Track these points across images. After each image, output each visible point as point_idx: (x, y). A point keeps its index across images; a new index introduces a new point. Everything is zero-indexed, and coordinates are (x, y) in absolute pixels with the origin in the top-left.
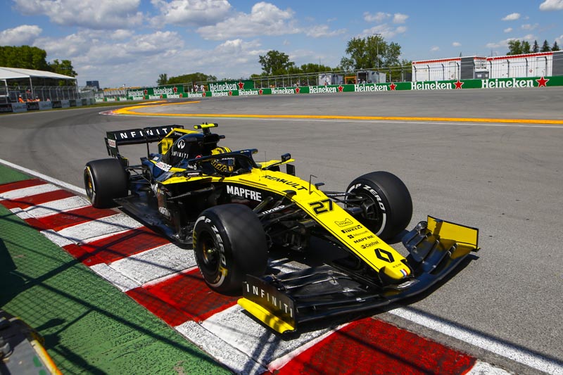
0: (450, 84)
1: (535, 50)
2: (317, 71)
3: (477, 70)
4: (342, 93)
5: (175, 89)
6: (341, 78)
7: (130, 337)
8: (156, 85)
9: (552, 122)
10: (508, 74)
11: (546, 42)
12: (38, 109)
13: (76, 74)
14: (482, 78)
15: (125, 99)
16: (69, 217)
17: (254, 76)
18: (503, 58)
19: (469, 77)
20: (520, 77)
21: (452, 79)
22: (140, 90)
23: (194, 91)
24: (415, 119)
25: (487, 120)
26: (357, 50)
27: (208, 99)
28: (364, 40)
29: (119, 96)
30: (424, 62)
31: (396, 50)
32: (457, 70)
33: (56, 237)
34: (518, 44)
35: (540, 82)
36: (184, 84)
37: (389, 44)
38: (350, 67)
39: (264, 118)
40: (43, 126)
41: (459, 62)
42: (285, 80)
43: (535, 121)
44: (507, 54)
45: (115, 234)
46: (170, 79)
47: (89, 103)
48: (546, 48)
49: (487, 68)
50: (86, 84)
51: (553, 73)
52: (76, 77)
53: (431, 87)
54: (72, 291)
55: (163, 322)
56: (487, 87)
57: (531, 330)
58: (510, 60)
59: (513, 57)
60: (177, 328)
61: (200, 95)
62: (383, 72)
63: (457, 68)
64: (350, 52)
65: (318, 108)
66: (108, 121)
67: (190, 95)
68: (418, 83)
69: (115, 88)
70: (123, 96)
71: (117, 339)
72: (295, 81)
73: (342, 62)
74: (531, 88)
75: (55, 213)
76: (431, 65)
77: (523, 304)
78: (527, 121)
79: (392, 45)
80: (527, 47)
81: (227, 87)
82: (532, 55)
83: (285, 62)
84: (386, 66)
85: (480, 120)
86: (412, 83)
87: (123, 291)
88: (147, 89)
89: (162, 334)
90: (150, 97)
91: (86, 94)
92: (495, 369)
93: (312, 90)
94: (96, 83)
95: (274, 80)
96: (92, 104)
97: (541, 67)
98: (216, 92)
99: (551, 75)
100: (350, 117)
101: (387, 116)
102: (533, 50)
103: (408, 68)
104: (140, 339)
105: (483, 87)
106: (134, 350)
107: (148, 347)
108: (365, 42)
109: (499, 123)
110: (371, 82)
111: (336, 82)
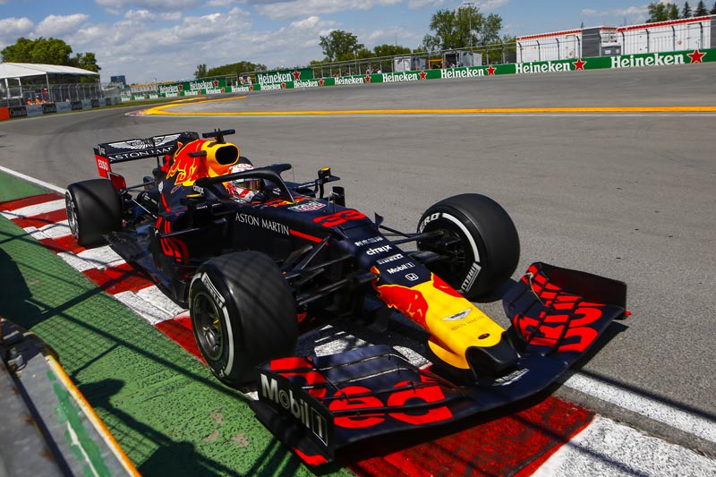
0: (568, 64)
1: (687, 15)
2: (393, 54)
3: (604, 45)
4: (424, 80)
5: (216, 83)
6: (423, 62)
8: (194, 78)
9: (709, 109)
10: (648, 48)
11: (701, 3)
12: (55, 112)
14: (612, 54)
15: (156, 97)
17: (314, 62)
18: (641, 27)
20: (665, 51)
21: (570, 57)
22: (174, 85)
23: (239, 84)
25: (618, 109)
26: (445, 25)
27: (255, 94)
28: (453, 13)
29: (149, 92)
30: (533, 37)
31: (495, 23)
32: (577, 45)
34: (661, 7)
35: (694, 56)
36: (226, 76)
37: (486, 16)
38: (436, 47)
39: (327, 114)
40: (62, 131)
41: (580, 35)
42: (352, 66)
44: (647, 22)
46: (211, 71)
47: (113, 103)
48: (701, 11)
49: (618, 41)
50: (110, 80)
51: (712, 44)
52: (99, 71)
53: (542, 69)
56: (619, 66)
58: (649, 29)
59: (655, 25)
61: (246, 89)
62: (479, 52)
63: (577, 43)
64: (436, 27)
65: (394, 100)
66: (136, 123)
67: (234, 89)
68: (524, 65)
70: (153, 93)
71: (145, 380)
73: (425, 41)
74: (680, 66)
76: (541, 40)
78: (674, 109)
79: (490, 17)
80: (675, 14)
81: (280, 78)
82: (680, 22)
83: (352, 44)
84: (483, 44)
86: (517, 65)
87: (152, 324)
88: (183, 83)
90: (186, 93)
91: (110, 92)
92: (621, 427)
93: (386, 78)
94: (122, 79)
95: (338, 67)
96: (117, 104)
97: (692, 37)
98: (266, 84)
99: (709, 47)
100: (434, 111)
101: (482, 108)
102: (682, 15)
103: (512, 45)
104: (171, 380)
105: (613, 66)
106: (164, 393)
107: (180, 390)
108: (455, 15)
109: (634, 112)
111: (417, 67)
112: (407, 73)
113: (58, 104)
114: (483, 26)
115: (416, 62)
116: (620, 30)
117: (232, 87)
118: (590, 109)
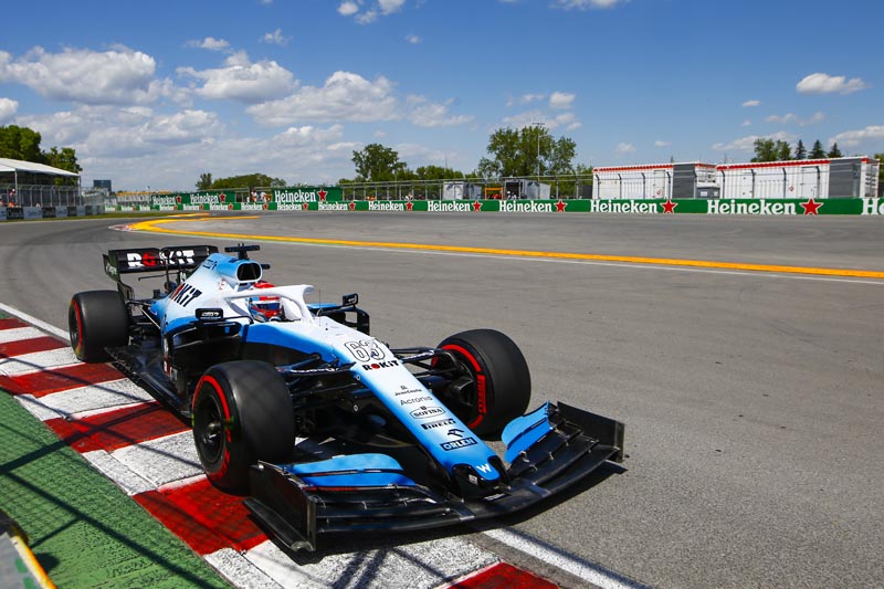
0: (655, 205)
1: (800, 154)
2: (442, 177)
3: (700, 185)
4: (479, 212)
5: (223, 197)
6: (478, 190)
8: (195, 189)
9: (827, 272)
10: (753, 192)
11: (818, 143)
12: (22, 218)
13: (81, 170)
14: (709, 197)
15: (148, 209)
16: (56, 378)
17: (343, 181)
18: (745, 167)
19: (687, 195)
20: (773, 197)
21: (658, 197)
22: (171, 195)
23: (251, 200)
24: (595, 257)
25: (714, 264)
26: (506, 148)
27: (270, 214)
28: (517, 133)
29: (139, 203)
30: (613, 169)
31: (567, 149)
32: (667, 183)
33: (35, 406)
34: (769, 145)
35: (807, 207)
36: (236, 190)
37: (556, 139)
38: (494, 174)
39: (358, 245)
40: (28, 243)
41: (671, 171)
42: (391, 189)
44: (753, 161)
45: (123, 407)
46: (216, 182)
47: (95, 213)
48: (818, 153)
49: (718, 182)
50: (92, 184)
51: (830, 193)
52: (80, 174)
53: (623, 209)
54: (53, 489)
55: (187, 547)
56: (716, 212)
58: (755, 170)
59: (762, 166)
60: (208, 558)
61: (259, 208)
62: (546, 183)
63: (667, 180)
64: (495, 149)
65: (441, 235)
67: (244, 207)
68: (601, 202)
69: (134, 191)
70: (144, 204)
71: (116, 566)
72: (406, 191)
73: (481, 165)
74: (790, 217)
75: (35, 371)
76: (623, 174)
78: (785, 268)
79: (562, 141)
80: (785, 154)
81: (301, 197)
82: (793, 164)
83: (392, 162)
84: (551, 173)
86: (592, 202)
87: (130, 494)
88: (181, 194)
89: (183, 566)
90: (185, 207)
91: (91, 199)
93: (432, 206)
94: (107, 184)
95: (374, 189)
96: (99, 214)
97: (809, 183)
98: (284, 203)
99: (827, 197)
100: (490, 251)
101: (550, 251)
102: (795, 156)
103: (586, 177)
105: (710, 211)
108: (520, 135)
109: (735, 269)
110: (526, 197)
111: (470, 196)
112: (458, 202)
113: (26, 209)
114: (553, 151)
115: (470, 189)
116: (719, 168)
117: (242, 204)
118: (681, 262)
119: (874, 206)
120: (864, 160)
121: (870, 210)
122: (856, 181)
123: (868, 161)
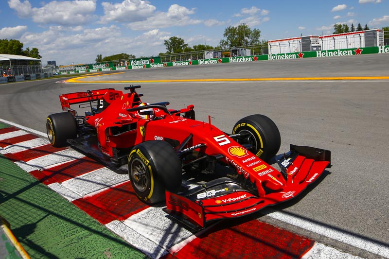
0: (295, 55)
1: (353, 30)
2: (204, 49)
3: (313, 45)
4: (221, 63)
5: (107, 65)
6: (220, 54)
7: (74, 232)
8: (95, 62)
10: (334, 47)
11: (359, 24)
12: (15, 81)
13: (41, 57)
14: (317, 50)
15: (74, 72)
16: (34, 152)
17: (161, 54)
18: (330, 36)
19: (308, 50)
20: (343, 48)
21: (296, 51)
22: (84, 66)
23: (120, 65)
26: (231, 34)
27: (130, 71)
28: (236, 28)
29: (69, 70)
30: (276, 41)
31: (257, 34)
33: (25, 166)
34: (340, 26)
35: (357, 51)
36: (114, 61)
37: (252, 30)
38: (226, 46)
40: (18, 92)
41: (300, 40)
42: (182, 56)
43: (354, 78)
44: (333, 34)
45: (66, 162)
46: (104, 58)
47: (49, 76)
48: (360, 29)
49: (320, 43)
50: (47, 64)
51: (365, 45)
52: (41, 59)
53: (282, 58)
55: (97, 221)
56: (320, 56)
57: (354, 220)
58: (335, 37)
59: (337, 35)
60: (106, 225)
61: (124, 68)
62: (249, 49)
63: (299, 44)
64: (227, 35)
65: (205, 74)
66: (62, 87)
67: (117, 69)
68: (272, 55)
69: (67, 65)
70: (72, 70)
71: (66, 234)
72: (189, 56)
73: (221, 42)
74: (351, 56)
76: (281, 43)
77: (347, 202)
78: (349, 78)
79: (255, 30)
80: (347, 29)
81: (143, 62)
82: (350, 34)
83: (182, 44)
84: (251, 44)
85: (315, 78)
86: (269, 55)
87: (70, 201)
88: (88, 65)
90: (91, 71)
91: (47, 70)
92: (329, 248)
93: (200, 62)
94: (54, 63)
95: (174, 56)
97: (357, 41)
98: (135, 66)
99: (364, 47)
100: (226, 80)
101: (251, 78)
102: (351, 30)
103: (266, 45)
104: (81, 233)
105: (318, 56)
106: (77, 241)
107: (86, 239)
109: (329, 80)
110: (240, 56)
111: (216, 57)
112: (212, 59)
113: (16, 77)
114: (251, 35)
115: (216, 54)
116: (321, 38)
117: (116, 67)
118: (306, 78)
119: (383, 49)
120: (378, 30)
121: (381, 51)
122: (375, 39)
123: (379, 31)
